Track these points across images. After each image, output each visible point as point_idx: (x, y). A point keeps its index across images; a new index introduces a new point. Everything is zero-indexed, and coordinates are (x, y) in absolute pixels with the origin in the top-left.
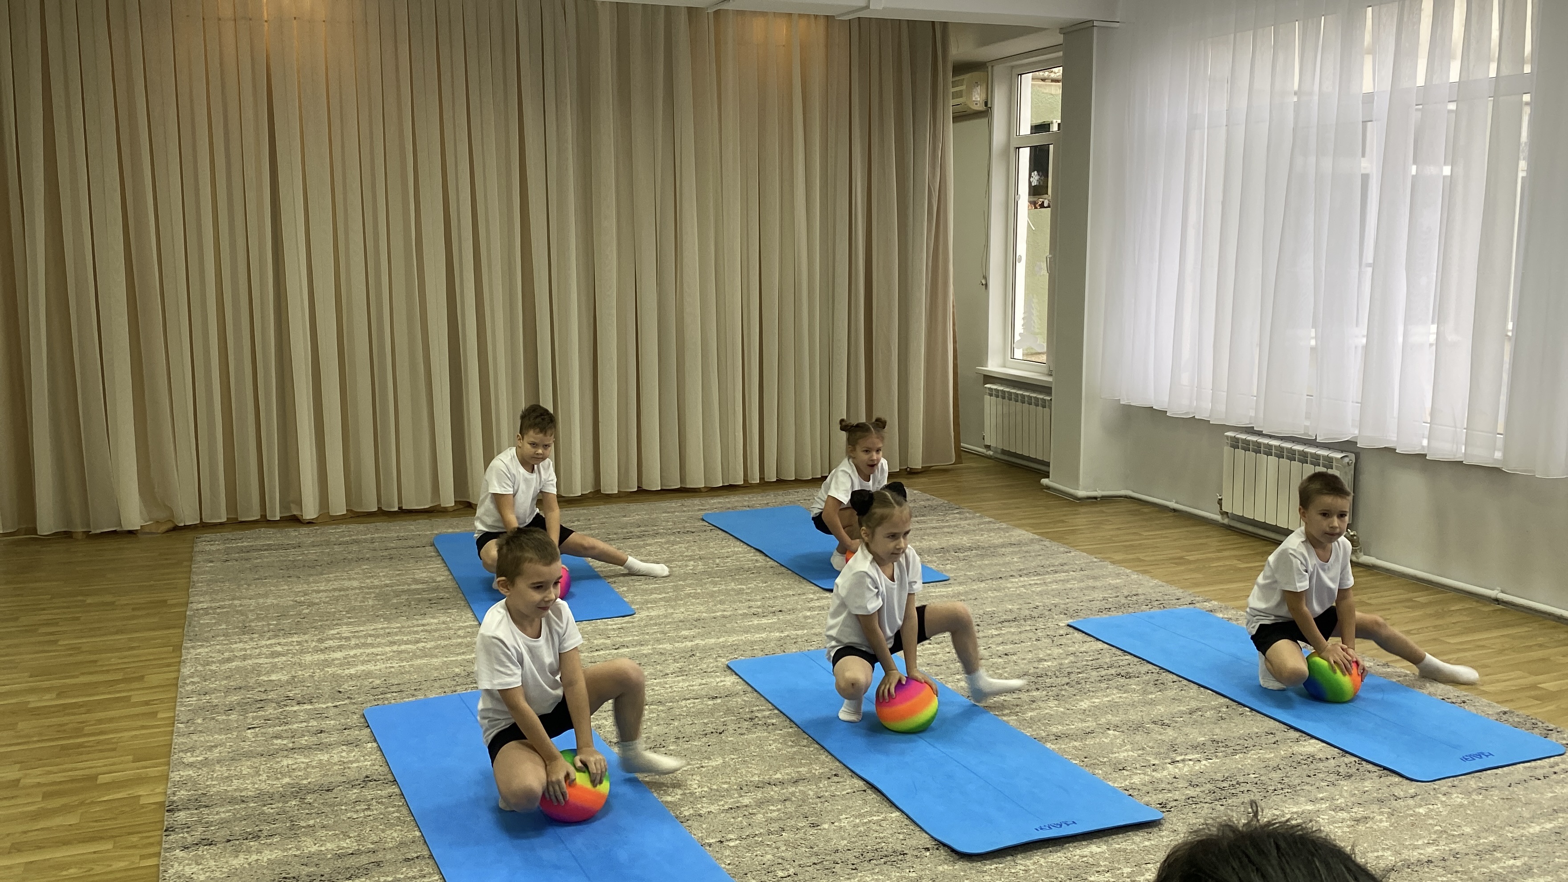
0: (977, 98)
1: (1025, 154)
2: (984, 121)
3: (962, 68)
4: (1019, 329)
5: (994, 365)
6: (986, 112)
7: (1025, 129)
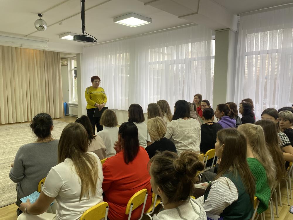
0: (65, 63)
1: (73, 72)
2: (67, 66)
3: (62, 58)
4: (74, 97)
5: (70, 102)
6: (67, 65)
7: (73, 68)
